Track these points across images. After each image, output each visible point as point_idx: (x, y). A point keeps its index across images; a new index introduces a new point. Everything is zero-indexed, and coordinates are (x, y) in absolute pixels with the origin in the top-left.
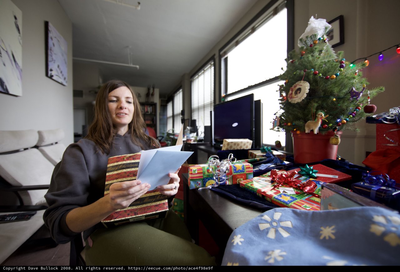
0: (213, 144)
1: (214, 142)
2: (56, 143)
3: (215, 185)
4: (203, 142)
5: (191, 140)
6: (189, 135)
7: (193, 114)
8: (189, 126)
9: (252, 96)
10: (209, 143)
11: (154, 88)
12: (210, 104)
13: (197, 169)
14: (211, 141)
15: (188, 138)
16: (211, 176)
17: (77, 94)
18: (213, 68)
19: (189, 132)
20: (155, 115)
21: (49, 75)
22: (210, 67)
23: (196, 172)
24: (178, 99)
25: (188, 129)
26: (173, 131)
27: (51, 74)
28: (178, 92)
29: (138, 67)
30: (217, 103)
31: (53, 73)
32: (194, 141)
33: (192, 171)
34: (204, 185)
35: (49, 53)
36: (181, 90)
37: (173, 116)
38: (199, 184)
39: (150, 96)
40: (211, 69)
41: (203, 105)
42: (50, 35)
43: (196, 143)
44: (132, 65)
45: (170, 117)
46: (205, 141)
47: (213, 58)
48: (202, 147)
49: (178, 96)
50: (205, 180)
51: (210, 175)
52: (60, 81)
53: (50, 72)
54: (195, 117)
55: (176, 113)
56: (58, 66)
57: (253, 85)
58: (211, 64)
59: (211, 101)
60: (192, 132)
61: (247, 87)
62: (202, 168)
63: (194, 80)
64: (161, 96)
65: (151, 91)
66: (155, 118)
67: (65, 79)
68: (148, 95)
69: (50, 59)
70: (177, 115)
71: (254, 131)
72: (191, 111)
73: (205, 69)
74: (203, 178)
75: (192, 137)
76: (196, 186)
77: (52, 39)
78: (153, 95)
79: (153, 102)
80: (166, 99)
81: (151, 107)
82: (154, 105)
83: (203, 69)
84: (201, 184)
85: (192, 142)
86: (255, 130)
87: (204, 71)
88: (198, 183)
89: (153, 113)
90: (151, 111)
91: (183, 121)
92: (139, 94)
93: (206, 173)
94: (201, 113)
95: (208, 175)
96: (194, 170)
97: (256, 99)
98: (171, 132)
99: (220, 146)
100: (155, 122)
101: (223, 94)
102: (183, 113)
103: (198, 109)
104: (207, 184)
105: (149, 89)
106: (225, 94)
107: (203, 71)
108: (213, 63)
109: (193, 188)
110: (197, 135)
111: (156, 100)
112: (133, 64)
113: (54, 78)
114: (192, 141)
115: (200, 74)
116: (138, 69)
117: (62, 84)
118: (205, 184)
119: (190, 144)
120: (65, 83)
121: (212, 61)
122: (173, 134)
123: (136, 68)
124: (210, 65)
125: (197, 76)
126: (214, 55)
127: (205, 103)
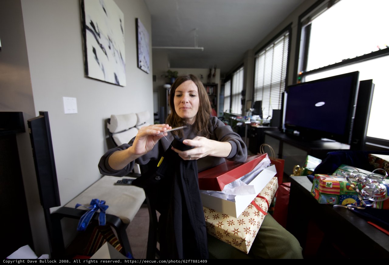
0: (284, 131)
1: (284, 128)
2: (145, 123)
3: (354, 205)
4: (269, 127)
5: (255, 123)
6: (252, 118)
7: (255, 94)
8: (251, 108)
9: (355, 74)
10: (276, 128)
11: (215, 69)
12: (280, 84)
13: (332, 183)
14: (281, 126)
15: (252, 121)
16: (351, 194)
17: (154, 78)
18: (287, 40)
19: (251, 114)
20: (216, 96)
21: (139, 66)
22: (284, 39)
23: (331, 186)
24: (238, 79)
25: (250, 111)
26: (230, 111)
27: (140, 65)
28: (238, 71)
29: (202, 48)
30: (290, 83)
31: (141, 64)
32: (259, 125)
33: (325, 184)
34: (340, 202)
35: (139, 47)
36: (242, 69)
37: (231, 96)
38: (334, 200)
39: (212, 77)
40: (284, 43)
41: (270, 85)
42: (139, 30)
43: (262, 127)
44: (197, 48)
45: (227, 97)
46: (271, 126)
47: (288, 28)
48: (268, 132)
49: (238, 74)
50: (342, 197)
51: (350, 192)
52: (146, 69)
53: (140, 64)
54: (258, 98)
55: (234, 92)
56: (144, 57)
57: (351, 58)
58: (285, 36)
59: (281, 81)
60: (254, 114)
61: (341, 61)
62: (339, 182)
63: (259, 56)
64: (222, 76)
65: (213, 72)
66: (215, 99)
67: (148, 68)
68: (209, 76)
69: (139, 52)
70: (236, 95)
71: (352, 121)
72: (253, 91)
73: (276, 43)
74: (339, 194)
75: (257, 120)
76: (328, 201)
77: (140, 33)
78: (214, 75)
79: (214, 83)
80: (224, 78)
81: (212, 88)
82: (215, 86)
83: (273, 42)
84: (335, 201)
85: (258, 126)
86: (354, 119)
87: (274, 44)
88: (331, 199)
89: (214, 94)
90: (212, 92)
91: (243, 102)
92: (202, 76)
93: (345, 190)
94: (267, 94)
95: (347, 193)
96: (328, 184)
97: (362, 78)
98: (228, 112)
99: (293, 132)
100: (215, 103)
101: (300, 72)
102: (243, 93)
103: (263, 89)
104: (344, 202)
105: (211, 70)
106: (302, 72)
107: (272, 45)
108: (287, 34)
109: (323, 203)
110: (261, 117)
111: (217, 80)
112: (199, 46)
113: (142, 68)
114: (257, 124)
115: (268, 49)
116: (203, 51)
117: (146, 72)
118: (342, 201)
119: (256, 128)
120: (148, 72)
121: (288, 31)
122: (230, 114)
123: (201, 50)
124: (283, 37)
125: (264, 52)
126: (291, 24)
127: (272, 82)
